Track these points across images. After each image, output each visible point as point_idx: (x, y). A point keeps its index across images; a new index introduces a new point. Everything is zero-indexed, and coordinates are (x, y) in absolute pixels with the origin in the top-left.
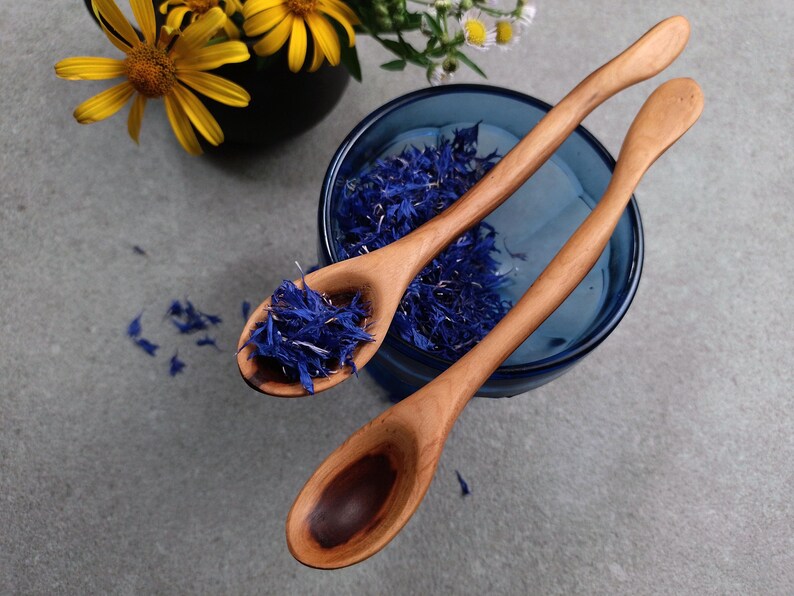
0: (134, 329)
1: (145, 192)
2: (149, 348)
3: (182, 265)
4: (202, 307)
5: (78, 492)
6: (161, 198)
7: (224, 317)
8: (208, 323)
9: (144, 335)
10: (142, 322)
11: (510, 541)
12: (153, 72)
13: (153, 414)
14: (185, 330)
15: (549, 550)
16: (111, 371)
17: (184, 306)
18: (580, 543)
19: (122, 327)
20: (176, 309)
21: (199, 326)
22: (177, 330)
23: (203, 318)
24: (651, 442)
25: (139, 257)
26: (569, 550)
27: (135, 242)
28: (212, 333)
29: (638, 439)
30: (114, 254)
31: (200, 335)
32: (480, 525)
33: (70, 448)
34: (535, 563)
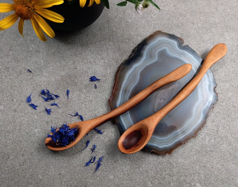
0: (29, 100)
1: (31, 49)
2: (34, 107)
3: (45, 76)
4: (53, 92)
5: (12, 157)
6: (37, 52)
7: (60, 95)
8: (55, 98)
9: (32, 102)
10: (31, 97)
11: (161, 175)
12: (24, 9)
13: (36, 130)
14: (46, 100)
15: (175, 178)
16: (21, 115)
17: (46, 91)
18: (186, 176)
19: (25, 99)
20: (43, 93)
21: (52, 99)
22: (43, 100)
23: (53, 96)
24: (213, 141)
25: (30, 73)
26: (182, 179)
27: (28, 68)
28: (56, 101)
29: (208, 139)
30: (21, 72)
31: (52, 102)
32: (151, 170)
33: (8, 142)
34: (170, 183)
